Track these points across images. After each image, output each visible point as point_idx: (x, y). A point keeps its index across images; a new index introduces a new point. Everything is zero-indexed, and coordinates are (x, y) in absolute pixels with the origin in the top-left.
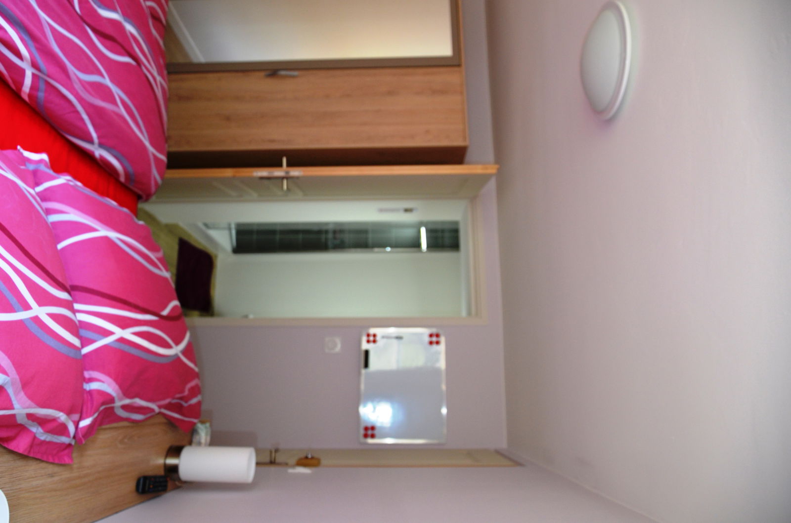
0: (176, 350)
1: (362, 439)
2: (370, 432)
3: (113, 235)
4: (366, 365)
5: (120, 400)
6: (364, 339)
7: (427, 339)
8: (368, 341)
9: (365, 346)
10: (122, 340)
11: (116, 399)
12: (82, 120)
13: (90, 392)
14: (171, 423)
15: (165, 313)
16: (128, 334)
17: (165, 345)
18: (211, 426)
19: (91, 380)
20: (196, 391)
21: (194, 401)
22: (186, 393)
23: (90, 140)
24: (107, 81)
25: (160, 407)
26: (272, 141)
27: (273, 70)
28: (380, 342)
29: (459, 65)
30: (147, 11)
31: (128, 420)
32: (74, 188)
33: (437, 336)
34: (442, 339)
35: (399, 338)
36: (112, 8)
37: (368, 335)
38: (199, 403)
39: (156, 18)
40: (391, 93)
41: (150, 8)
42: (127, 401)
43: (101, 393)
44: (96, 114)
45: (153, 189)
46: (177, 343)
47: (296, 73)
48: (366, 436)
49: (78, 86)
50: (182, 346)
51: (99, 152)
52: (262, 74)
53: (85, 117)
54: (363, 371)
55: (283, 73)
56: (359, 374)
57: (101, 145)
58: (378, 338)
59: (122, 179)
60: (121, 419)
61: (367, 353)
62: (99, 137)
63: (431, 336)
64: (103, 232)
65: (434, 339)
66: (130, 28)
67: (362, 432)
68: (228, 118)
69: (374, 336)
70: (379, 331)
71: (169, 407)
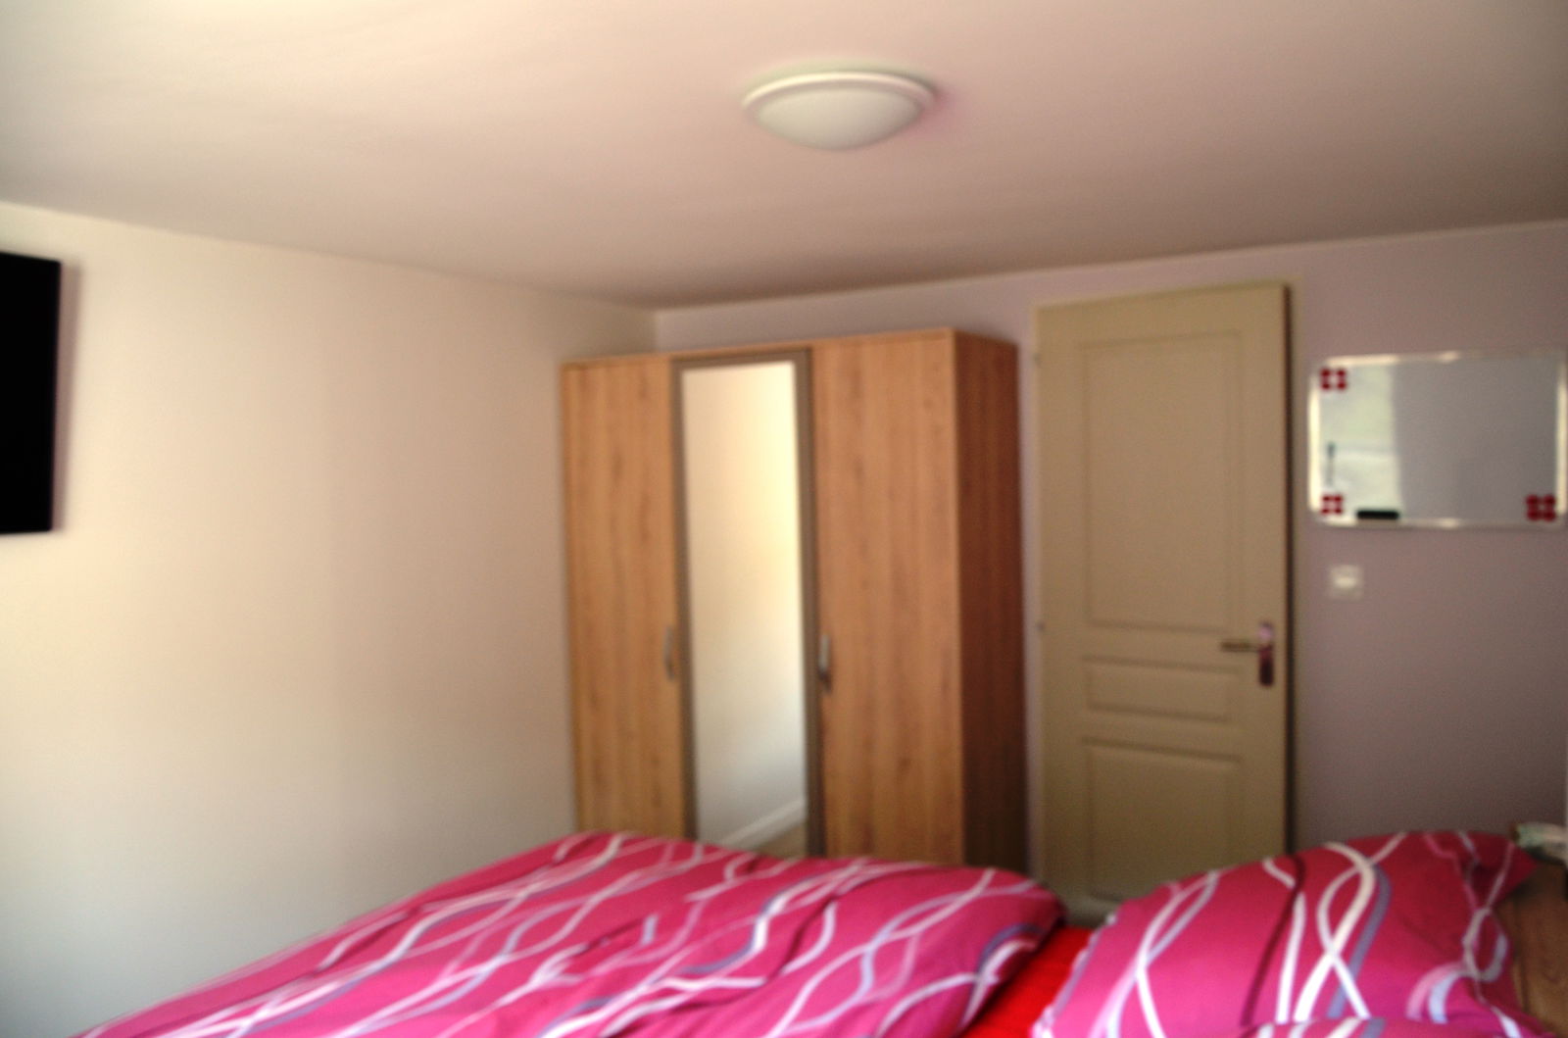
0: (1365, 869)
1: (1557, 524)
2: (1542, 507)
3: (1143, 958)
4: (1390, 515)
5: (1464, 967)
6: (1333, 519)
7: (1333, 395)
8: (1339, 511)
9: (1348, 519)
10: (1347, 954)
11: (1464, 973)
12: (938, 996)
13: (1451, 1015)
14: (1515, 892)
15: (1289, 881)
16: (1334, 945)
17: (1354, 884)
18: (1522, 822)
19: (1425, 1012)
20: (1448, 840)
21: (1468, 844)
22: (1450, 855)
23: (968, 990)
24: (869, 949)
25: (1481, 904)
26: (945, 686)
27: (819, 679)
28: (1340, 486)
29: (808, 352)
30: (744, 879)
31: (1507, 964)
32: (1058, 1017)
33: (1326, 373)
34: (1335, 363)
35: (1331, 450)
36: (747, 934)
37: (1325, 511)
38: (1474, 836)
39: (750, 867)
40: (858, 470)
41: (739, 872)
42: (1469, 958)
43: (1452, 997)
44: (928, 968)
45: (1045, 895)
46: (1347, 864)
47: (824, 642)
48: (1550, 515)
49: (886, 992)
50: (1354, 856)
51: (988, 976)
52: (826, 701)
53: (933, 989)
54: (1404, 521)
55: (824, 661)
56: (1410, 529)
57: (977, 968)
58: (1331, 491)
59: (1031, 945)
60: (1505, 974)
61: (1364, 515)
62: (963, 969)
63: (1326, 386)
64: (1139, 973)
65: (1334, 380)
66: (777, 905)
67: (1541, 523)
68: (904, 764)
69: (1326, 499)
70: (1316, 491)
71: (1482, 890)
